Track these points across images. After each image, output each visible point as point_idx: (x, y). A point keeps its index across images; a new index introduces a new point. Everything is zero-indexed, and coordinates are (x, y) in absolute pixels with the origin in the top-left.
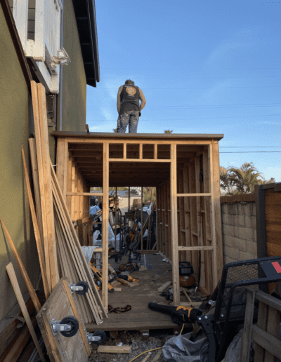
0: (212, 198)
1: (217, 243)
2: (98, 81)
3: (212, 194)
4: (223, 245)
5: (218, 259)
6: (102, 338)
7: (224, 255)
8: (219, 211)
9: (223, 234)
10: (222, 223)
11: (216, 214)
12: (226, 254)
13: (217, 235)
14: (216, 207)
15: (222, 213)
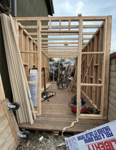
0: (105, 55)
1: (105, 83)
2: (54, 13)
3: (104, 52)
4: (109, 84)
5: (105, 92)
6: (27, 136)
7: (109, 90)
8: (108, 63)
9: (110, 77)
10: (110, 71)
11: (106, 65)
12: (110, 89)
13: (105, 78)
14: (106, 61)
15: (110, 64)
